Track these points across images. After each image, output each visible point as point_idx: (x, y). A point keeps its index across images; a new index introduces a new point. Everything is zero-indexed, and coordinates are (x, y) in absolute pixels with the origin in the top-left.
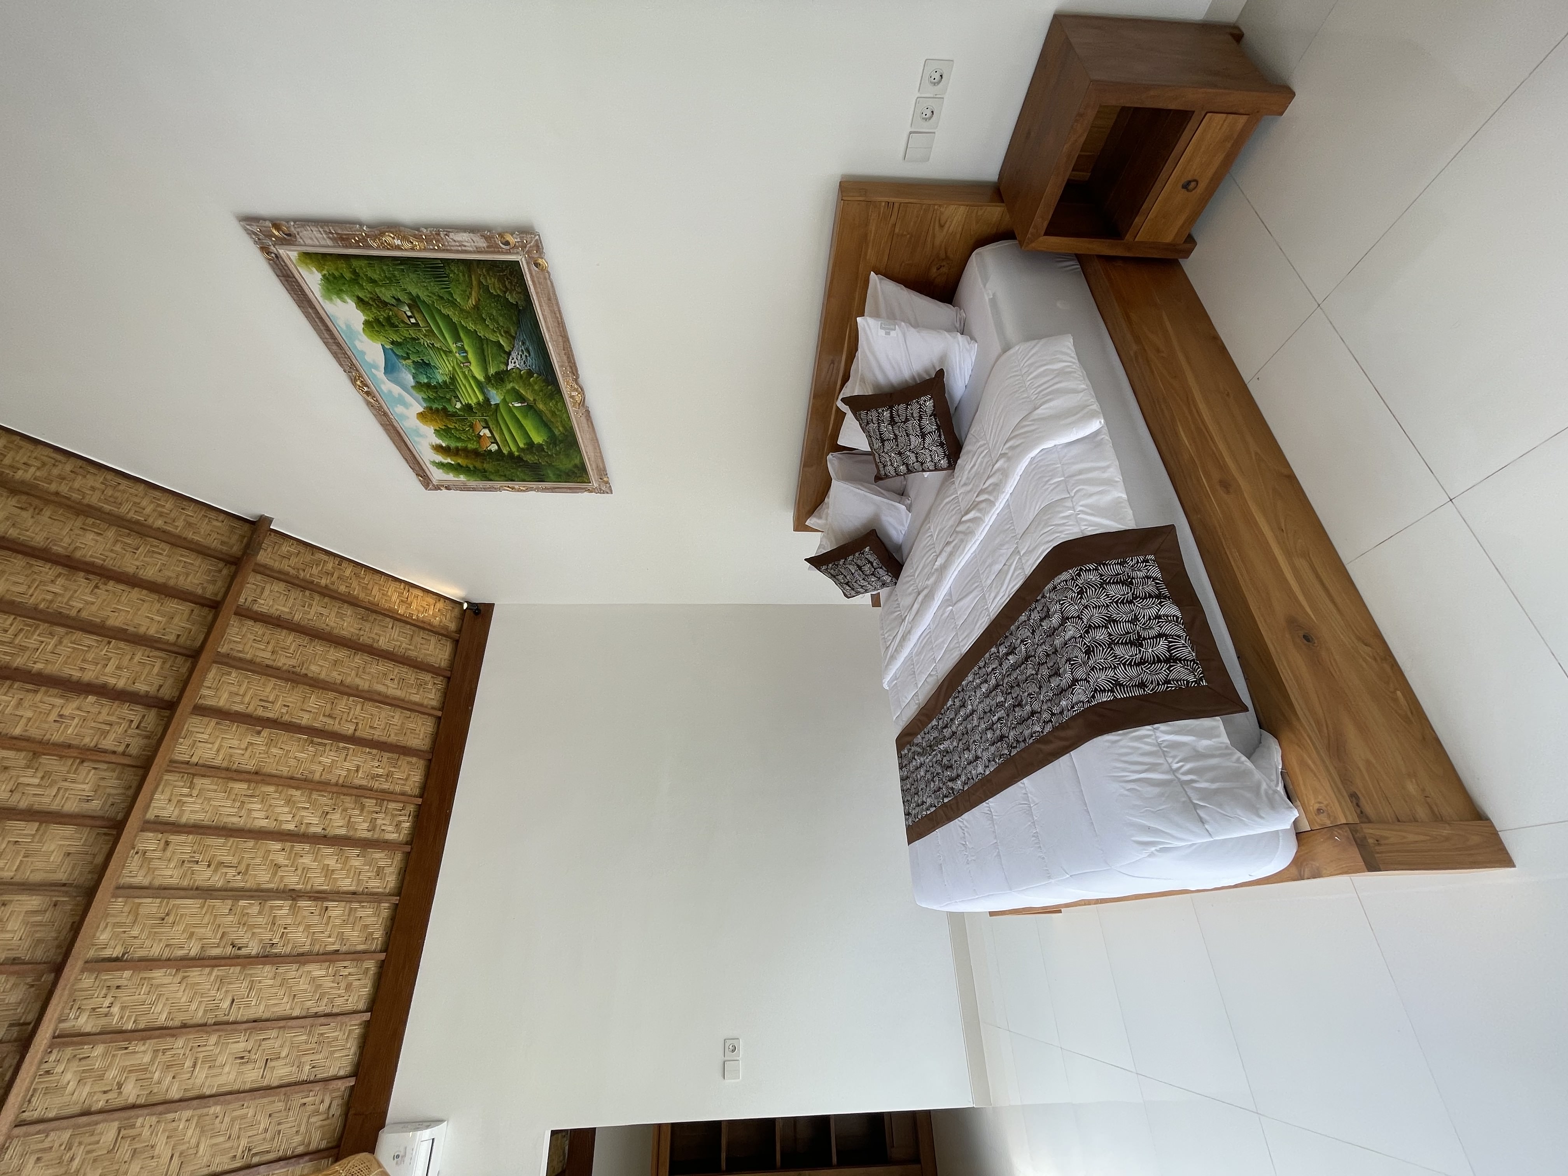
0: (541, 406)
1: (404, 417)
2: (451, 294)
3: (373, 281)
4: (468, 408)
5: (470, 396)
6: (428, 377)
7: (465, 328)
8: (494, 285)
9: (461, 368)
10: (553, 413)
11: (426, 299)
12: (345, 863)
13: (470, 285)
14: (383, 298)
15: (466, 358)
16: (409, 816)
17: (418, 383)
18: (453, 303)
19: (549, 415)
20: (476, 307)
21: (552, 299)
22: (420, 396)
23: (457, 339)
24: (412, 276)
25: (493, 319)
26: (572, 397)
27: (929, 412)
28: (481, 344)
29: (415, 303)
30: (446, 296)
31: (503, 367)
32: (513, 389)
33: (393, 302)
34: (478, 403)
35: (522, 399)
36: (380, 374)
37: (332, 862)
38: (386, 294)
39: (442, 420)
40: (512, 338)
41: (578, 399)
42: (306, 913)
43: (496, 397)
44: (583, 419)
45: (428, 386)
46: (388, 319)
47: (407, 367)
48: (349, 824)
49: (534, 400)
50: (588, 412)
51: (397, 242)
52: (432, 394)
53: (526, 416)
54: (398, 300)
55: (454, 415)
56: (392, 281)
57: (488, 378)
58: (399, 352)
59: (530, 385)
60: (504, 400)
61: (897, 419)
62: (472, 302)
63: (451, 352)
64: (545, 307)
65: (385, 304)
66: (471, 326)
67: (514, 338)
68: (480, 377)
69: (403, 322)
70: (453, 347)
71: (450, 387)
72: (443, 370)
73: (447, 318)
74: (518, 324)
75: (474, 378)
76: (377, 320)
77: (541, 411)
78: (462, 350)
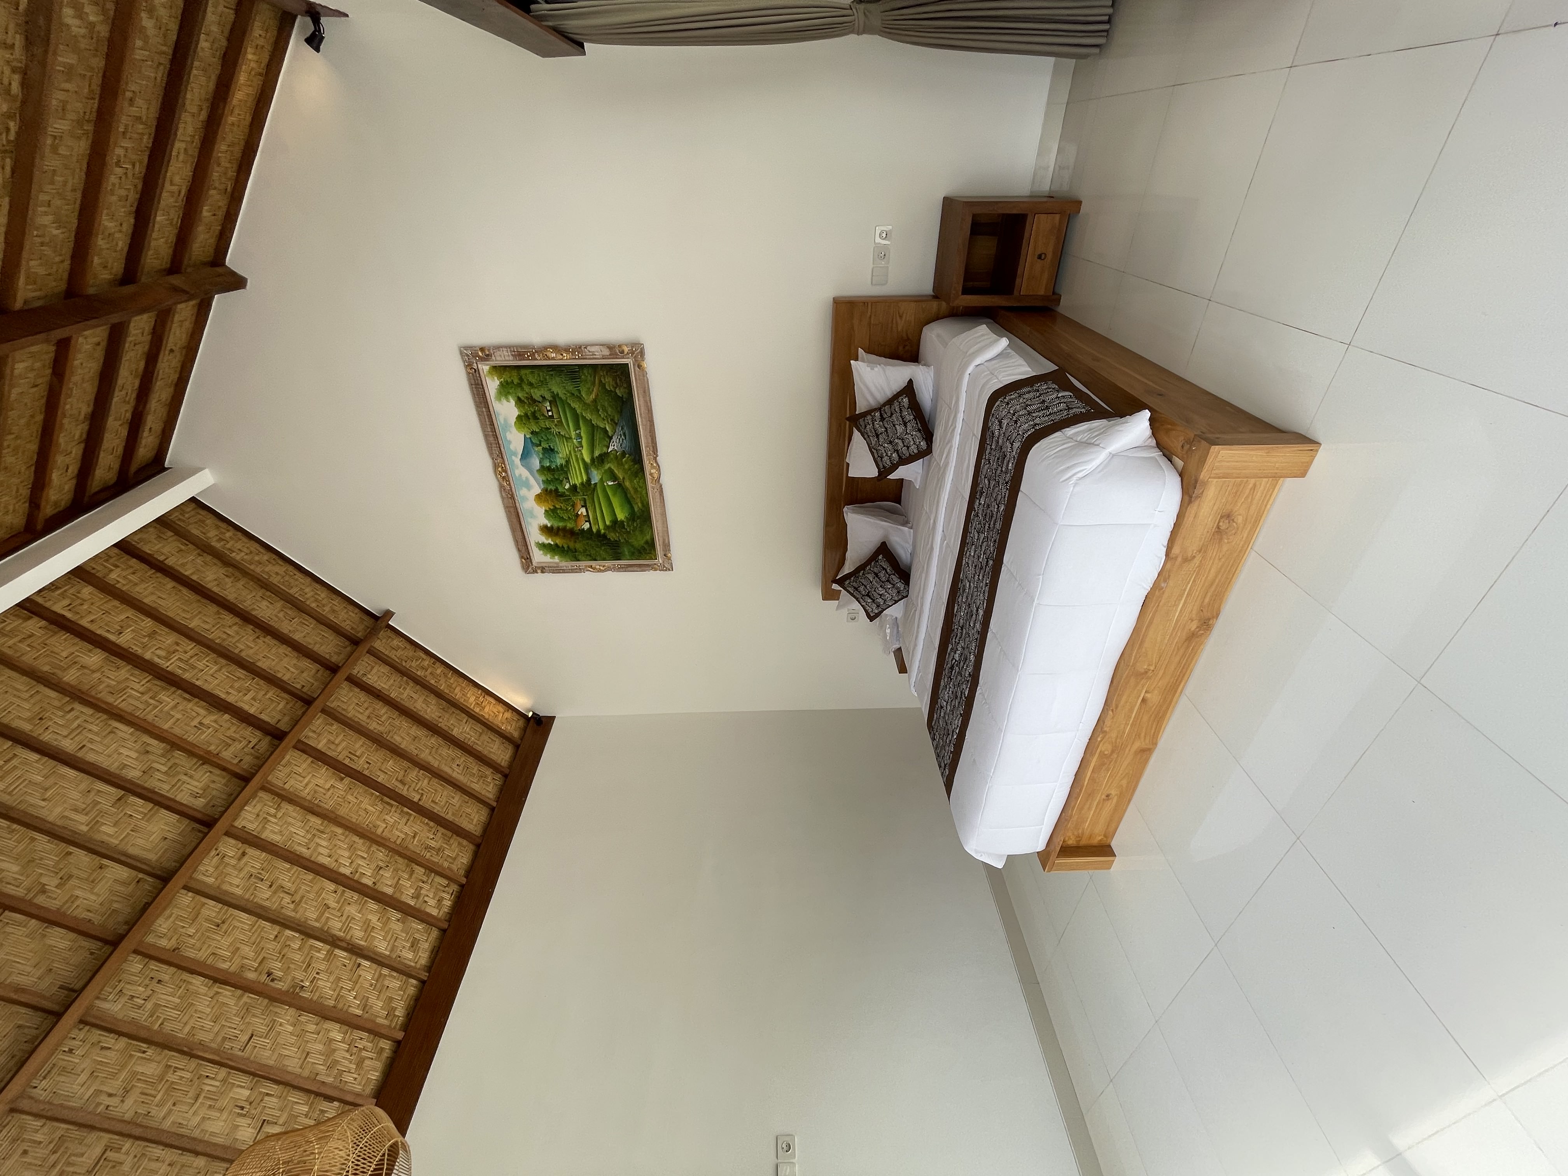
0: (627, 484)
1: (525, 499)
2: (579, 391)
3: (531, 384)
4: (574, 488)
5: (577, 477)
6: (551, 462)
7: (584, 418)
8: (609, 382)
9: (575, 452)
10: (636, 490)
11: (564, 398)
12: (385, 924)
13: (594, 384)
14: (535, 397)
15: (580, 443)
16: (452, 895)
17: (542, 467)
18: (580, 398)
19: (632, 492)
20: (595, 401)
21: (646, 392)
22: (541, 478)
23: (577, 427)
24: (558, 379)
25: (605, 410)
26: (651, 474)
27: (906, 406)
28: (593, 429)
29: (555, 400)
30: (576, 393)
31: (605, 450)
32: (610, 468)
33: (540, 399)
34: (582, 484)
35: (614, 477)
36: (517, 460)
37: (374, 919)
38: (537, 394)
39: (552, 501)
40: (615, 424)
41: (656, 476)
42: (339, 964)
43: (596, 476)
44: (657, 494)
45: (549, 469)
46: (534, 414)
47: (538, 453)
48: (396, 886)
49: (624, 478)
50: (661, 486)
51: (553, 355)
52: (550, 477)
53: (614, 494)
54: (544, 398)
55: (562, 495)
56: (543, 383)
57: (593, 460)
58: (535, 441)
59: (622, 464)
60: (601, 479)
62: (593, 396)
63: (571, 438)
64: (641, 399)
65: (534, 401)
66: (588, 416)
67: (616, 424)
68: (587, 459)
69: (543, 415)
70: (573, 434)
71: (566, 469)
72: (563, 451)
73: (573, 410)
74: (621, 413)
75: (583, 460)
76: (526, 415)
77: (627, 489)
78: (579, 436)
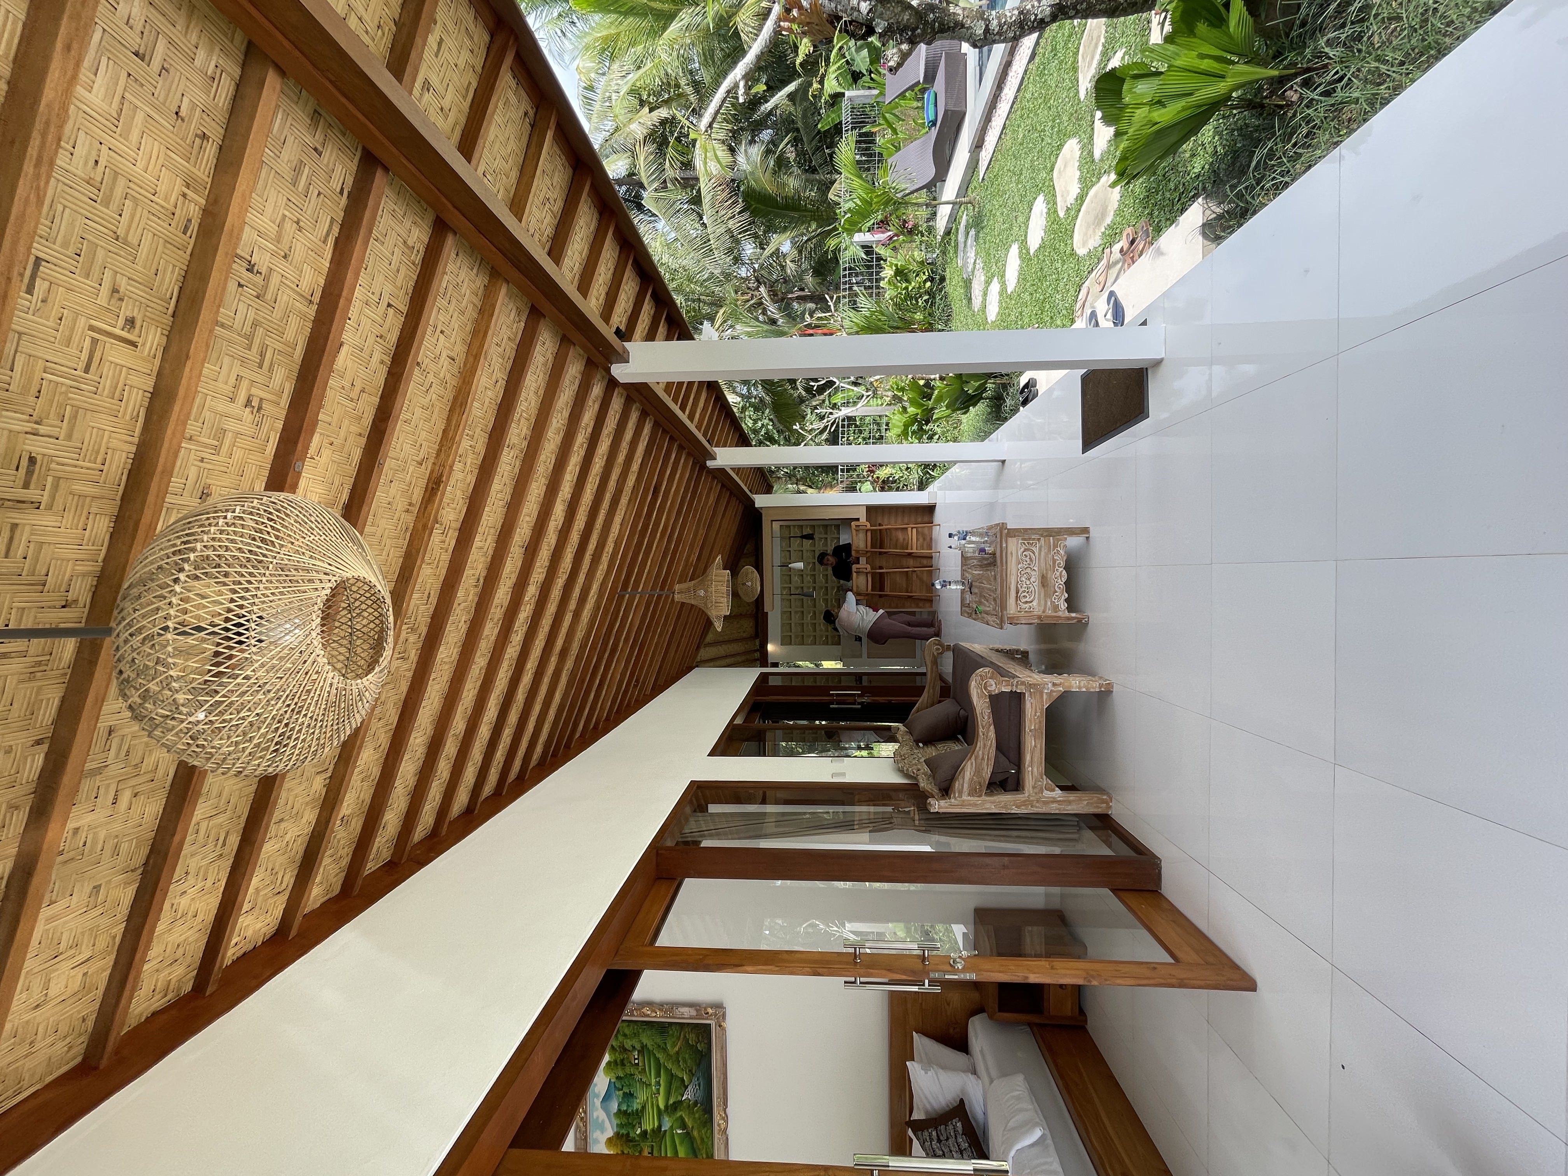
0: (695, 1133)
1: (597, 1141)
2: (666, 1044)
3: (625, 1035)
4: (644, 1133)
5: (649, 1123)
6: (628, 1106)
7: (666, 1068)
8: (692, 1038)
9: (652, 1098)
10: (702, 1140)
11: (651, 1048)
13: (679, 1038)
14: (627, 1046)
15: (658, 1090)
17: (619, 1110)
18: (665, 1050)
19: (699, 1142)
20: (677, 1053)
21: (723, 1048)
22: (615, 1122)
23: (658, 1075)
24: (649, 1033)
25: (685, 1061)
26: (719, 1125)
27: (961, 1132)
28: (672, 1078)
29: (643, 1050)
30: (662, 1045)
31: (679, 1098)
32: (681, 1116)
33: (631, 1049)
34: (653, 1130)
35: (684, 1126)
36: (598, 1102)
38: (628, 1044)
39: (622, 1145)
40: (691, 1074)
41: (723, 1127)
43: (667, 1124)
44: (723, 1147)
45: (625, 1112)
46: (622, 1061)
47: (618, 1096)
49: (693, 1127)
50: (727, 1139)
51: (649, 1012)
52: (624, 1121)
53: (681, 1143)
54: (634, 1047)
55: (632, 1140)
56: (636, 1035)
57: (666, 1107)
58: (618, 1085)
59: (693, 1113)
60: (672, 1127)
61: (942, 1138)
62: (677, 1049)
63: (650, 1085)
64: (719, 1054)
65: (625, 1050)
66: (669, 1066)
67: (693, 1075)
68: (662, 1106)
69: (630, 1062)
70: (653, 1081)
71: (639, 1115)
72: (641, 1099)
73: (657, 1060)
74: (699, 1065)
75: (658, 1106)
76: (615, 1061)
77: (695, 1138)
78: (658, 1083)
